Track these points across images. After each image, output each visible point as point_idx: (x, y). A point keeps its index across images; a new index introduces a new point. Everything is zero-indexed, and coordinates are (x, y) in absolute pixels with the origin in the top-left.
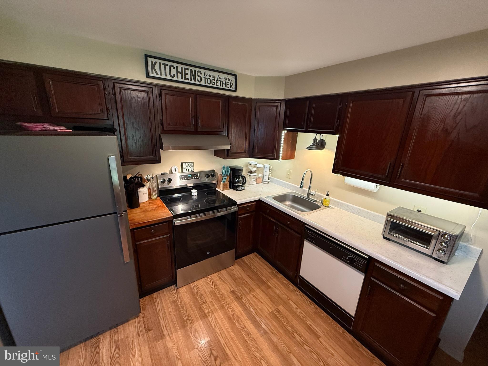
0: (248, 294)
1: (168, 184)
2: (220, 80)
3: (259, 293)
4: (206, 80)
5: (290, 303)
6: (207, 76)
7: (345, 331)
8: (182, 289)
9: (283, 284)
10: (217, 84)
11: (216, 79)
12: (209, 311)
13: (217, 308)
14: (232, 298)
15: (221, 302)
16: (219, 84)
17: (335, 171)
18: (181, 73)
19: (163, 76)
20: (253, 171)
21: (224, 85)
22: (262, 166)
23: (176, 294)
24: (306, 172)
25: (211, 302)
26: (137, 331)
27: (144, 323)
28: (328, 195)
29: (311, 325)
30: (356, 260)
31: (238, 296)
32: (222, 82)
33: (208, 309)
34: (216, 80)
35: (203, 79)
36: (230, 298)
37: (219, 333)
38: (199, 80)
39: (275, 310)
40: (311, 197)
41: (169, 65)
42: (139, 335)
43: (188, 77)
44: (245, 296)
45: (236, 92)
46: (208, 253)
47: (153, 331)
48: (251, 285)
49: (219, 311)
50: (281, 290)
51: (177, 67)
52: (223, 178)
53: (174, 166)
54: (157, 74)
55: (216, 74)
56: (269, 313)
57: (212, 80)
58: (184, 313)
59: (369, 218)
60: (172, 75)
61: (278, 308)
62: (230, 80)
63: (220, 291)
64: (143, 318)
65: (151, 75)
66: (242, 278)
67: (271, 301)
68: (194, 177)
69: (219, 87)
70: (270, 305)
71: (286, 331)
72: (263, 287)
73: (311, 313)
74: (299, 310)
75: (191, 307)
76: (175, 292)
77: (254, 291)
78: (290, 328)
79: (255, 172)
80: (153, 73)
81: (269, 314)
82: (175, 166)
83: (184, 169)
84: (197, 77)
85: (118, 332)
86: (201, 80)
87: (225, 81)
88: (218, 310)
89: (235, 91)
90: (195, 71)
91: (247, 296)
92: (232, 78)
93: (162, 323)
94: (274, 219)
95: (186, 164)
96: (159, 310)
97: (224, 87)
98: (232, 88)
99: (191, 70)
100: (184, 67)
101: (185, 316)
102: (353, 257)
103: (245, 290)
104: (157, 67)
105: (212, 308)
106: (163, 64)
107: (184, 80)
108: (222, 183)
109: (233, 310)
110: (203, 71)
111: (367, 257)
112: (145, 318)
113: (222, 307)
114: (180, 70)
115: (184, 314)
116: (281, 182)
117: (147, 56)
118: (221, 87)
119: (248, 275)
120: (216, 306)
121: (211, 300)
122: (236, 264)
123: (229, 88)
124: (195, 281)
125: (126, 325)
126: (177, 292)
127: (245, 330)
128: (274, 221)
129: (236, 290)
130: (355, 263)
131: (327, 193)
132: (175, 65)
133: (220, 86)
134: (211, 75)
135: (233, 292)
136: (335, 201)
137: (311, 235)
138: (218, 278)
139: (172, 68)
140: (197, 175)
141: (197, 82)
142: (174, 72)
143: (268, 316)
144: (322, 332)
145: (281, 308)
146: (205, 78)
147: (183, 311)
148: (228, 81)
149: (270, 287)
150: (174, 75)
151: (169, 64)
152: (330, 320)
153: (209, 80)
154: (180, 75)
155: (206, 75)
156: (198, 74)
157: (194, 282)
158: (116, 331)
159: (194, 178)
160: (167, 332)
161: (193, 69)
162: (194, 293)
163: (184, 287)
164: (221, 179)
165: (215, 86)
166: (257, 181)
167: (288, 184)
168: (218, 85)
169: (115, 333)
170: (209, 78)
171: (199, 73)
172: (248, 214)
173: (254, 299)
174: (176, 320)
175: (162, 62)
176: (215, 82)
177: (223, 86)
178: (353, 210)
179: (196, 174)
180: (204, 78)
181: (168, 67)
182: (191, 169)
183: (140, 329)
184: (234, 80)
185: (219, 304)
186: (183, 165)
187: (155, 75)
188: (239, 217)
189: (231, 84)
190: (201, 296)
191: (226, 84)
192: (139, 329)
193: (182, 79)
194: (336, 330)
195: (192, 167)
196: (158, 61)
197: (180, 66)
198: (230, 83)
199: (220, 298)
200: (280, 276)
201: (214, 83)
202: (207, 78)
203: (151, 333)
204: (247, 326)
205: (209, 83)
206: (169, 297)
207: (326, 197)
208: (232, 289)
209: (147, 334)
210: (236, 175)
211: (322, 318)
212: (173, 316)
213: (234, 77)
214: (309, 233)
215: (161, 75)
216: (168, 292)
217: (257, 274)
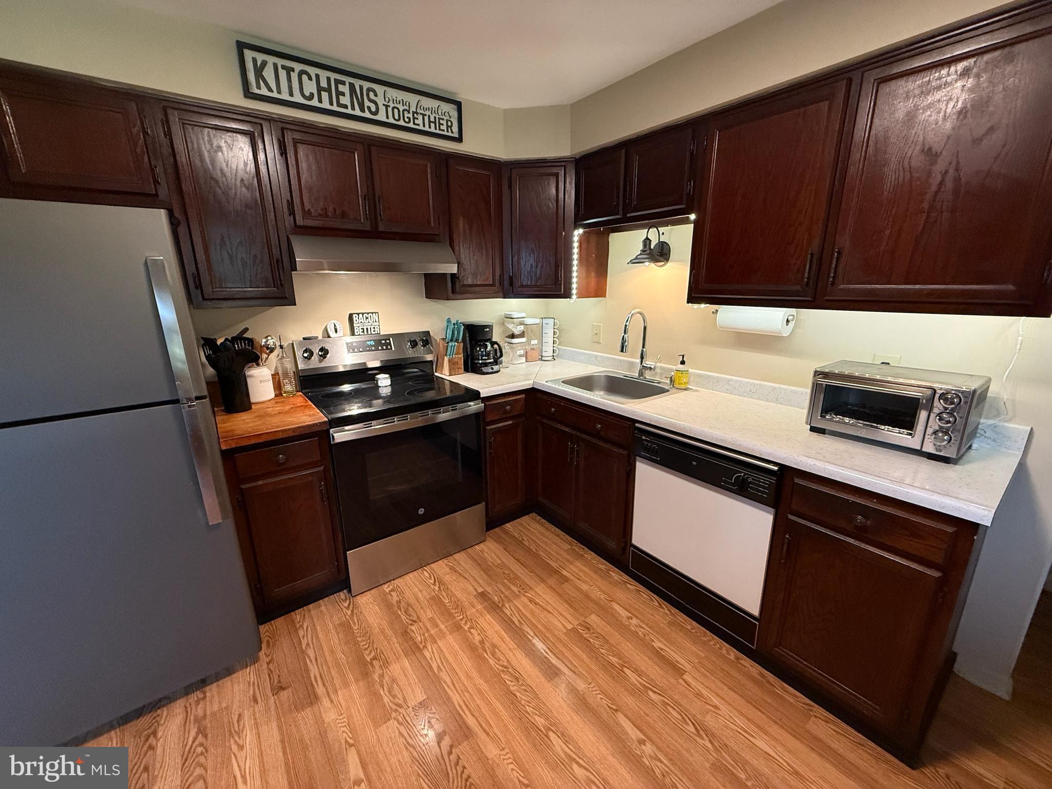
0: (518, 596)
1: (320, 361)
2: (422, 112)
3: (543, 593)
4: (390, 110)
5: (613, 609)
6: (391, 102)
7: (741, 655)
8: (364, 598)
9: (596, 570)
10: (416, 122)
11: (413, 109)
12: (425, 639)
13: (445, 630)
14: (480, 607)
15: (454, 617)
16: (420, 121)
17: (693, 298)
18: (328, 90)
19: (285, 96)
20: (517, 332)
21: (433, 125)
22: (538, 321)
23: (348, 608)
24: (630, 315)
25: (431, 620)
26: (251, 692)
27: (269, 676)
28: (683, 363)
29: (662, 649)
30: (753, 479)
31: (494, 603)
32: (426, 118)
33: (424, 635)
34: (413, 113)
35: (382, 109)
36: (476, 609)
37: (449, 683)
38: (373, 109)
39: (580, 624)
40: (648, 375)
41: (297, 71)
42: (255, 700)
43: (345, 100)
44: (510, 601)
45: (462, 141)
46: (421, 511)
47: (290, 689)
48: (523, 577)
49: (450, 637)
50: (591, 584)
51: (317, 76)
52: (448, 346)
53: (332, 321)
54: (270, 90)
55: (412, 99)
56: (565, 631)
57: (404, 111)
58: (367, 646)
59: (777, 401)
61: (586, 620)
62: (447, 114)
63: (451, 595)
64: (268, 663)
65: (257, 91)
66: (503, 566)
67: (572, 607)
68: (382, 345)
69: (421, 127)
70: (568, 616)
71: (607, 667)
72: (551, 581)
73: (663, 624)
74: (634, 621)
75: (383, 631)
76: (346, 604)
77: (531, 589)
78: (614, 660)
79: (522, 335)
80: (259, 87)
81: (565, 634)
82: (335, 322)
83: (355, 328)
84: (367, 103)
85: (205, 697)
86: (377, 109)
87: (434, 115)
88: (448, 633)
89: (459, 140)
90: (361, 88)
91: (514, 602)
92: (450, 109)
93: (314, 671)
94: (567, 426)
95: (361, 315)
96: (308, 644)
97: (433, 130)
98: (452, 132)
99: (352, 86)
100: (333, 76)
101: (367, 652)
102: (744, 476)
103: (510, 589)
104: (269, 74)
105: (432, 632)
106: (283, 67)
107: (335, 108)
108: (446, 359)
109: (482, 631)
110: (379, 89)
111: (776, 468)
112: (273, 663)
113: (457, 628)
114: (324, 84)
115: (366, 649)
116: (580, 353)
117: (241, 46)
118: (427, 129)
119: (517, 560)
120: (442, 627)
121: (430, 615)
122: (488, 539)
123: (445, 133)
124: (394, 580)
125: (227, 682)
126: (351, 604)
127: (510, 670)
128: (567, 430)
129: (489, 590)
130: (751, 488)
131: (681, 359)
132: (313, 71)
133: (424, 126)
134: (399, 99)
135: (483, 596)
136: (699, 376)
137: (649, 444)
138: (447, 569)
139: (305, 77)
140: (388, 341)
141: (367, 115)
142: (310, 87)
143: (563, 637)
144: (690, 662)
145: (593, 619)
146: (387, 107)
147: (364, 643)
148: (442, 117)
149: (567, 580)
150: (312, 95)
151: (298, 67)
152: (705, 635)
153: (396, 110)
154: (325, 95)
155: (387, 100)
156: (368, 95)
157: (392, 582)
158: (201, 696)
159: (380, 348)
160: (324, 690)
161: (357, 83)
162: (393, 604)
163: (369, 592)
164: (444, 350)
165: (411, 125)
166: (529, 357)
167: (597, 356)
168: (419, 125)
169: (197, 702)
170: (396, 105)
171: (372, 95)
172: (510, 422)
173: (531, 606)
174: (348, 663)
175: (280, 62)
176: (411, 115)
177: (430, 127)
178: (741, 390)
179: (385, 340)
180: (384, 105)
181: (294, 76)
182: (372, 327)
183: (259, 688)
184: (454, 114)
185: (451, 622)
186: (355, 319)
187: (264, 91)
188: (488, 428)
189: (449, 124)
190: (408, 609)
191: (437, 122)
192: (257, 689)
193: (331, 104)
194: (722, 656)
195: (374, 324)
196: (271, 59)
197: (324, 74)
198: (447, 121)
199: (453, 609)
200: (591, 556)
201: (407, 117)
202: (392, 105)
203: (284, 695)
204: (514, 662)
205: (397, 117)
206: (332, 617)
207: (681, 367)
208: (480, 590)
209: (275, 697)
210: (479, 339)
211: (687, 632)
212: (340, 656)
213: (455, 107)
214: (645, 440)
215: (279, 92)
216: (330, 607)
217: (536, 556)
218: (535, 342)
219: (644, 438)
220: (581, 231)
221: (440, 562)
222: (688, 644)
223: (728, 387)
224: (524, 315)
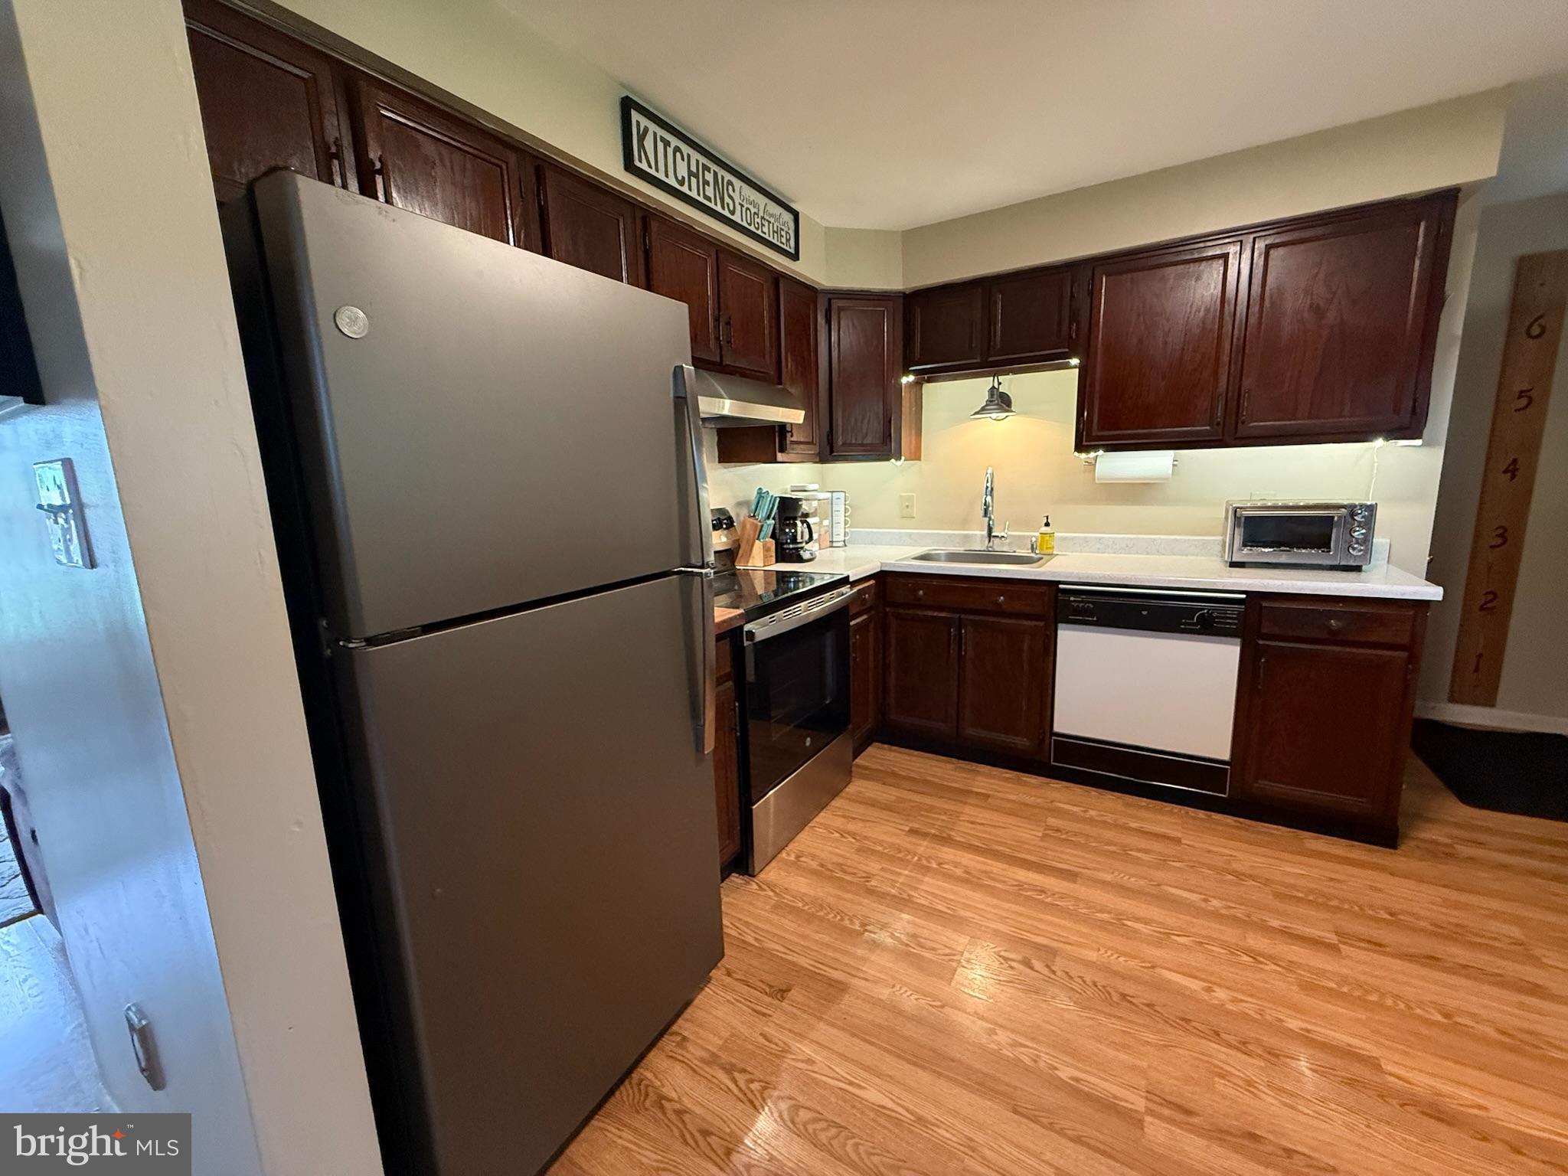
0: (955, 823)
2: (768, 218)
3: (977, 813)
4: (744, 209)
5: (1060, 808)
6: (745, 200)
7: (1209, 813)
8: (771, 874)
9: (1007, 780)
11: (762, 213)
12: (900, 889)
13: (912, 874)
14: (925, 844)
15: (908, 860)
16: (765, 229)
17: (1082, 444)
18: (696, 176)
19: (661, 176)
21: (776, 235)
22: (829, 495)
23: (762, 890)
25: (883, 869)
26: (744, 1008)
27: (748, 986)
28: (1047, 524)
29: (1141, 827)
30: (1219, 613)
31: (934, 835)
32: (771, 226)
33: (894, 886)
34: (762, 218)
35: (738, 207)
36: (923, 847)
37: (979, 918)
38: (731, 208)
39: (1045, 830)
40: (997, 546)
41: (672, 146)
42: (764, 1015)
43: (710, 191)
44: (951, 829)
45: (798, 259)
46: (807, 741)
47: (796, 988)
48: (938, 805)
49: (927, 878)
50: (1015, 792)
51: (689, 156)
52: (762, 526)
54: (650, 167)
55: (762, 200)
56: (1038, 838)
57: (754, 214)
58: (839, 917)
60: (680, 178)
61: (1047, 824)
62: (786, 224)
63: (880, 843)
64: (729, 974)
65: (637, 164)
66: (900, 800)
67: (1018, 816)
69: (766, 237)
70: (1027, 826)
71: (1111, 855)
72: (971, 800)
73: (1120, 807)
74: (1092, 813)
75: (839, 898)
76: (754, 887)
77: (962, 813)
78: (1111, 848)
80: (640, 161)
81: (1042, 841)
84: (727, 199)
85: (685, 1039)
86: (734, 207)
87: (777, 223)
88: (919, 876)
89: (795, 257)
90: (723, 178)
91: (956, 828)
92: (788, 217)
93: (804, 962)
94: (941, 609)
96: (757, 940)
97: (776, 242)
98: (790, 247)
99: (715, 174)
100: (703, 160)
101: (847, 922)
102: (1208, 612)
103: (938, 819)
104: (649, 143)
105: (901, 880)
106: (663, 139)
107: (701, 199)
108: (758, 545)
109: (957, 865)
110: (737, 183)
111: (1244, 596)
112: (735, 972)
113: (925, 870)
115: (842, 920)
116: (883, 533)
117: (627, 105)
118: (771, 239)
119: (910, 790)
120: (906, 872)
121: (878, 866)
122: (853, 779)
123: (784, 247)
124: (787, 846)
125: (694, 1012)
126: (761, 884)
127: (1026, 886)
128: (943, 614)
129: (916, 826)
130: (1216, 623)
131: (1045, 521)
132: (686, 149)
133: (769, 236)
134: (751, 199)
135: (913, 832)
136: (1065, 539)
137: (1081, 605)
138: (841, 820)
139: (678, 154)
141: (726, 213)
142: (683, 171)
143: (1042, 844)
144: (1174, 830)
145: (1052, 821)
146: (742, 206)
147: (831, 916)
148: (783, 227)
149: (988, 796)
150: (683, 178)
151: (675, 142)
153: (748, 212)
154: (693, 180)
155: (743, 198)
156: (728, 189)
157: (787, 848)
158: (679, 1039)
160: (841, 973)
161: (721, 172)
162: (815, 869)
164: (755, 531)
165: (759, 232)
167: (910, 535)
168: (765, 234)
169: (681, 1046)
170: (749, 206)
171: (730, 187)
172: (865, 617)
173: (979, 827)
174: (835, 939)
175: (661, 132)
176: (759, 220)
177: (774, 238)
181: (670, 151)
183: (751, 1002)
184: (792, 225)
185: (910, 867)
187: (644, 166)
188: (850, 624)
189: (788, 237)
190: (842, 868)
191: (779, 233)
192: (749, 1004)
193: (699, 194)
194: (1194, 818)
196: (653, 127)
197: (695, 156)
198: (787, 233)
199: (896, 854)
200: (984, 768)
201: (757, 223)
202: (746, 206)
203: (795, 994)
204: (1023, 879)
205: (749, 221)
206: (751, 904)
207: (1045, 529)
208: (907, 829)
209: (785, 1001)
210: (788, 515)
211: (1147, 808)
212: (817, 937)
213: (792, 217)
214: (1074, 601)
215: (657, 170)
216: (734, 895)
217: (925, 782)
218: (826, 523)
219: (1072, 599)
220: (911, 378)
221: (822, 814)
222: (1160, 817)
223: (1098, 546)
224: (816, 486)
